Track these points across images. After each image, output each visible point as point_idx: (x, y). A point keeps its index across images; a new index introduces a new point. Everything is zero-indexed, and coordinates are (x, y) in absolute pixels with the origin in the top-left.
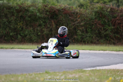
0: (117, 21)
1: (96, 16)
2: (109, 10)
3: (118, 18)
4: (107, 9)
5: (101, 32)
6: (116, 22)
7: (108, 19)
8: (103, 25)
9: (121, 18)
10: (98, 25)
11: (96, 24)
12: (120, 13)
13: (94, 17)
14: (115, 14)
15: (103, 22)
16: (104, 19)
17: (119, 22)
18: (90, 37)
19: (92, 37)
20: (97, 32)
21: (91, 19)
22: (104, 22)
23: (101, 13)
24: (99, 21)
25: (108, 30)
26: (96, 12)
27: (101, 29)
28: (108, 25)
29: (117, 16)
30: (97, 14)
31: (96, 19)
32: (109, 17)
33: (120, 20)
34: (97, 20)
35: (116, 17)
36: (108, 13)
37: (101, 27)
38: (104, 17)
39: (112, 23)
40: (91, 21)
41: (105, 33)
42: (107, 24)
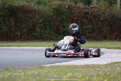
0: (75, 18)
1: (54, 13)
2: (67, 7)
3: (75, 15)
4: (65, 6)
5: (59, 29)
6: (73, 18)
7: (66, 16)
8: (61, 22)
9: (79, 14)
10: (56, 22)
11: (54, 21)
12: (78, 9)
13: (52, 14)
14: (73, 11)
15: (61, 19)
16: (62, 16)
17: (77, 18)
18: (48, 33)
19: (51, 34)
20: (55, 28)
21: (49, 16)
22: (63, 19)
23: (59, 10)
24: (57, 18)
25: (66, 27)
26: (54, 9)
27: (59, 25)
28: (66, 22)
29: (75, 13)
30: (55, 11)
31: (54, 15)
32: (67, 14)
33: (78, 16)
34: (55, 17)
35: (73, 14)
36: (66, 10)
37: (59, 23)
38: (62, 14)
39: (70, 20)
40: (50, 18)
41: (63, 30)
42: (65, 20)
